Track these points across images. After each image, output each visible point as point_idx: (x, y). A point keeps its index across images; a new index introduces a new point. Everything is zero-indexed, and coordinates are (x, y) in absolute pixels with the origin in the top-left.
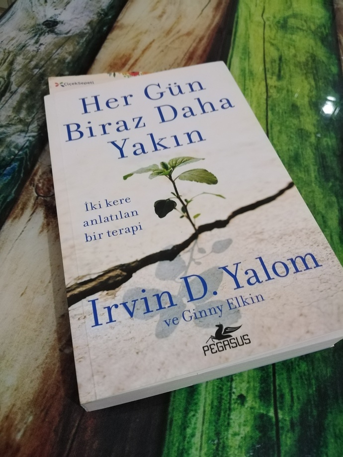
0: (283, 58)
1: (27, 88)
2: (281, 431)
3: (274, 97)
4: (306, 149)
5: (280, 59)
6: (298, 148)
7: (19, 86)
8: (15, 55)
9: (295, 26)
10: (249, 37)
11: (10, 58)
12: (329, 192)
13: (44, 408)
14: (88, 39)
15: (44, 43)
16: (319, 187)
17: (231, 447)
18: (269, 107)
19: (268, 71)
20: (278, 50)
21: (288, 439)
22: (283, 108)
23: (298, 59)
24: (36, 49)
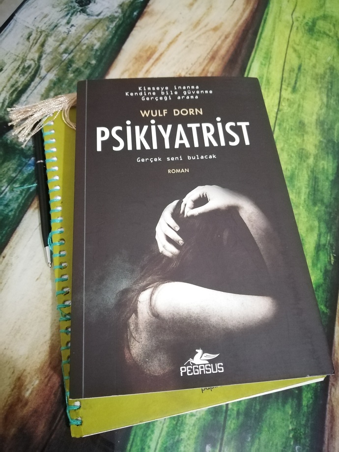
0: (302, 68)
1: (55, 75)
2: (228, 418)
3: (285, 111)
4: (303, 170)
5: (299, 69)
6: (296, 169)
7: (48, 72)
8: (47, 36)
9: (322, 30)
10: (274, 39)
11: (41, 39)
12: (314, 216)
13: (48, 376)
14: (117, 24)
15: (75, 25)
16: (305, 210)
17: (187, 424)
18: (277, 122)
19: (285, 81)
20: (299, 57)
21: (232, 424)
22: (291, 124)
23: (317, 70)
24: (67, 31)
